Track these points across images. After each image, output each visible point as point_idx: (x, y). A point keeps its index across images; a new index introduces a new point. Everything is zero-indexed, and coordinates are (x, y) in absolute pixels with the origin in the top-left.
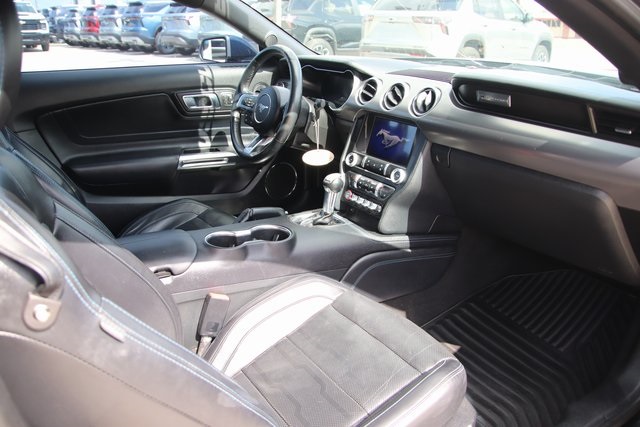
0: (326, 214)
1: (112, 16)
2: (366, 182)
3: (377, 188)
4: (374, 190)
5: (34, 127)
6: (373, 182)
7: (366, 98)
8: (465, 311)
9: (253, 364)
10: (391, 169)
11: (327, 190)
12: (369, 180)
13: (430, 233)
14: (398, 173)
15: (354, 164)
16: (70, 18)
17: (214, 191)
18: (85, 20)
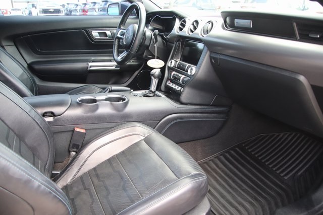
0: (151, 91)
1: (94, 7)
2: (176, 75)
3: (181, 78)
4: (179, 79)
5: (13, 44)
6: (180, 75)
7: (181, 29)
8: (232, 152)
9: (95, 169)
10: (189, 67)
11: (153, 78)
12: (178, 74)
13: (212, 105)
14: (192, 69)
15: (172, 65)
16: (74, 8)
17: (110, 83)
18: (81, 9)
